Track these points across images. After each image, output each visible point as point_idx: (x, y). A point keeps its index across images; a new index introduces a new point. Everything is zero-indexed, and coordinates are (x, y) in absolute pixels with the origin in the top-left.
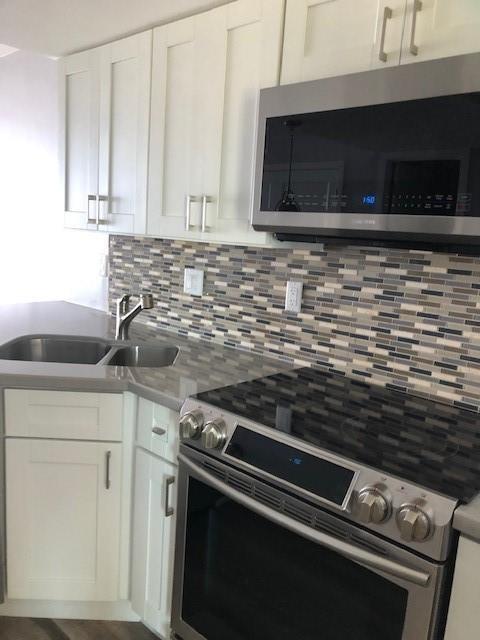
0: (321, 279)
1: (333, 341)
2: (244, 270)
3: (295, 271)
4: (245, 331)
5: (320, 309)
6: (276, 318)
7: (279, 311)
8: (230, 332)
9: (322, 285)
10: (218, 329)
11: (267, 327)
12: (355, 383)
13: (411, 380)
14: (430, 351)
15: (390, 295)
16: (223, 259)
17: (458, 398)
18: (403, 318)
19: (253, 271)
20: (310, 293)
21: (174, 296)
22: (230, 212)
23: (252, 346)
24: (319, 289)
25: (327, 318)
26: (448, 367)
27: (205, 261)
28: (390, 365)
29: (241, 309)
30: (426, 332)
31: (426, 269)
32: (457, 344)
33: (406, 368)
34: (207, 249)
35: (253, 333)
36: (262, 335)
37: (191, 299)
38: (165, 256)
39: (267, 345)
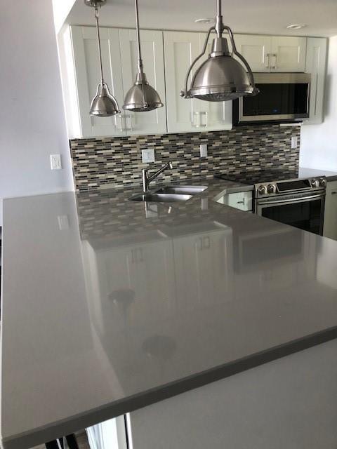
0: (214, 141)
1: (220, 164)
2: (178, 144)
3: (202, 140)
4: (182, 172)
5: (215, 153)
6: (196, 162)
7: (198, 158)
8: (173, 175)
9: (214, 143)
10: (166, 175)
11: (193, 167)
12: (230, 176)
13: (247, 168)
14: (251, 157)
15: (239, 142)
16: (165, 141)
17: (260, 169)
18: (243, 149)
19: (183, 144)
20: (210, 148)
21: (134, 166)
22: (214, 117)
23: (186, 177)
24: (213, 145)
25: (217, 156)
26: (256, 160)
27: (154, 144)
28: (240, 165)
29: (178, 162)
30: (250, 152)
31: (248, 131)
32: (258, 153)
33: (245, 165)
34: (154, 138)
35: (186, 171)
36: (190, 171)
37: (148, 165)
38: (124, 146)
39: (193, 174)
